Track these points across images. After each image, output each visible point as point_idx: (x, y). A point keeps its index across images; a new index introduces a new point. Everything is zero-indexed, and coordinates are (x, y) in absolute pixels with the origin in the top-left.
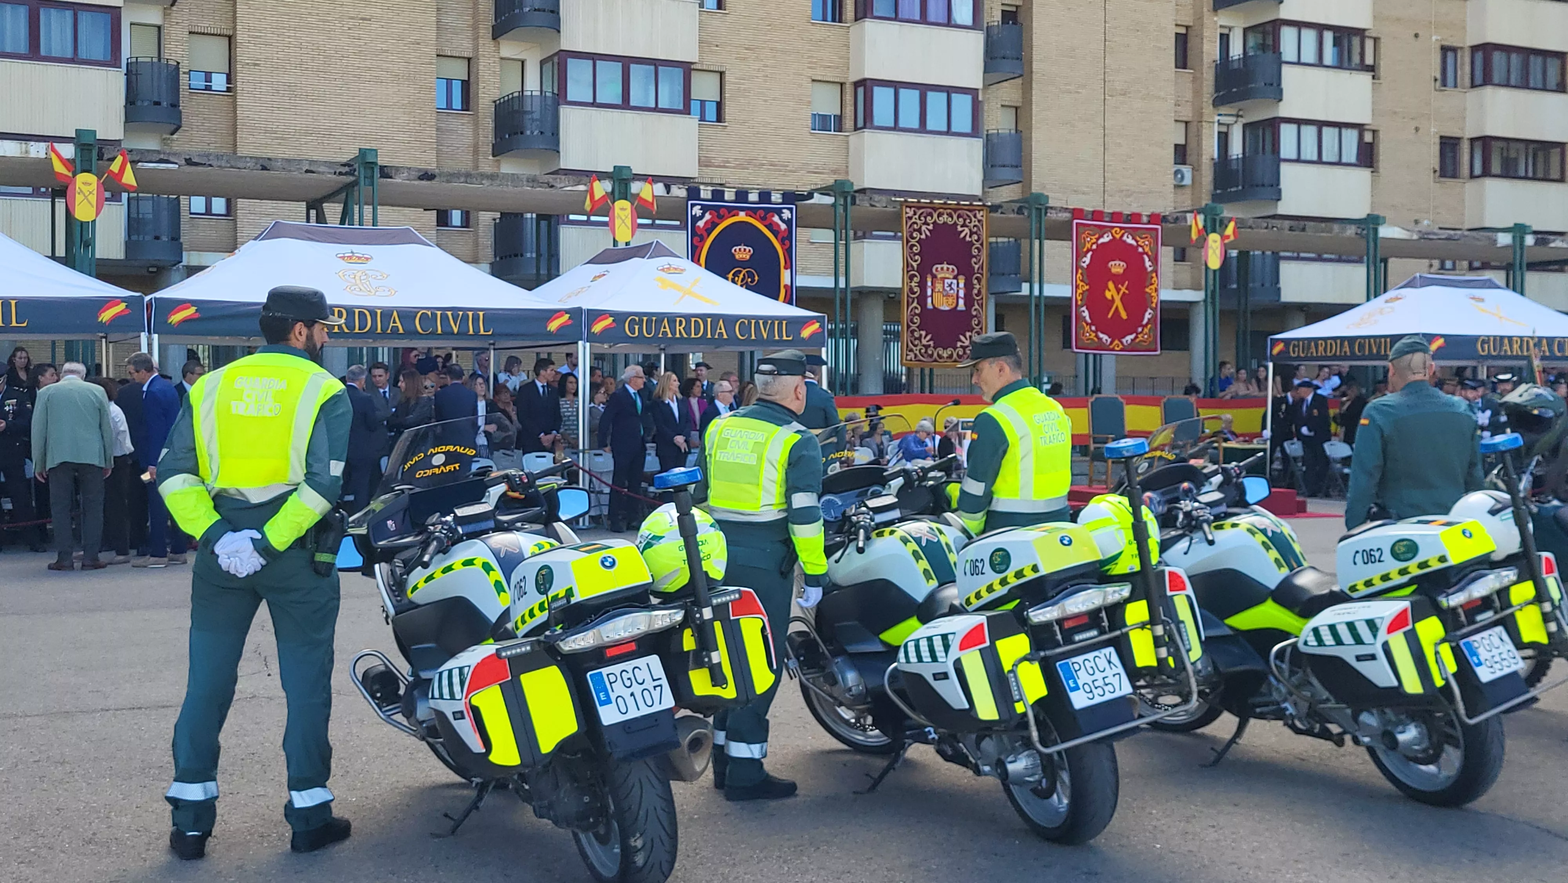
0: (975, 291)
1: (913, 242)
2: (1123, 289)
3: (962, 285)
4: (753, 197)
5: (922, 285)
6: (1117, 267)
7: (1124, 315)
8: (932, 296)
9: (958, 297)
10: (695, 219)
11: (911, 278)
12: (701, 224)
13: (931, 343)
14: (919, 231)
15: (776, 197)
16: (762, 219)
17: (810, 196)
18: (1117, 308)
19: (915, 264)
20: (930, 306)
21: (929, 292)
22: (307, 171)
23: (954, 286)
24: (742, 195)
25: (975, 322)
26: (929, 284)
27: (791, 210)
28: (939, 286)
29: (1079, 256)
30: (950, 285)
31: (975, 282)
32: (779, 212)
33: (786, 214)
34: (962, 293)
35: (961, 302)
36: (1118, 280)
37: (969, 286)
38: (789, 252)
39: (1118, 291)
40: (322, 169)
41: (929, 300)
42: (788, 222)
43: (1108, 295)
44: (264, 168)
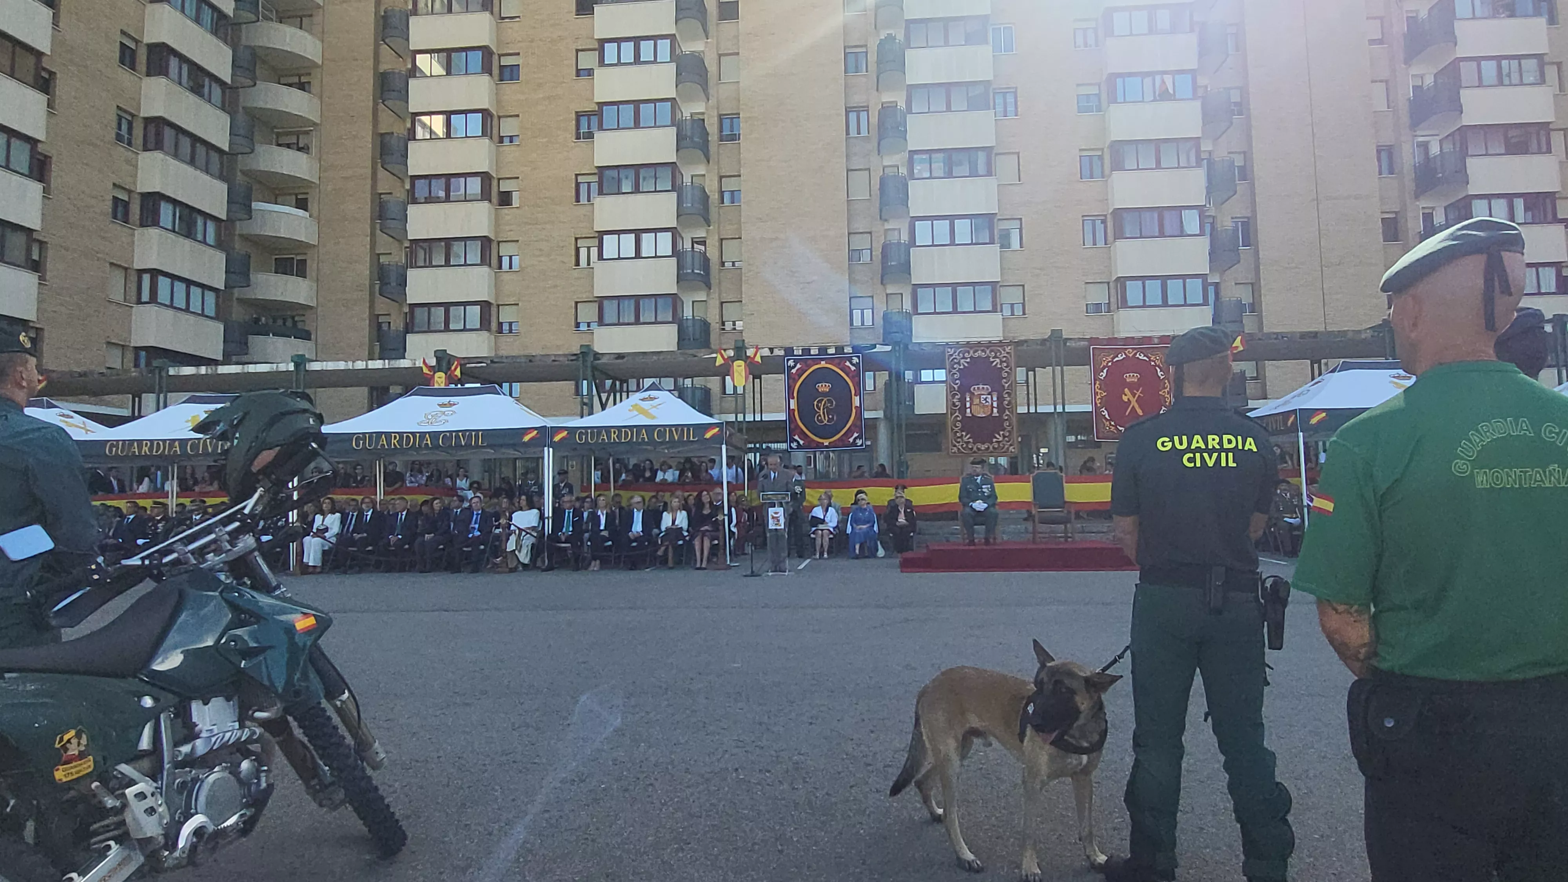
0: (1006, 402)
1: (954, 371)
2: (1138, 393)
3: (995, 399)
4: (832, 351)
5: (963, 400)
6: (1131, 378)
7: (1140, 412)
8: (970, 408)
9: (993, 407)
10: (790, 368)
11: (954, 396)
12: (794, 371)
13: (971, 440)
14: (959, 363)
15: (848, 350)
16: (838, 366)
17: (874, 346)
18: (1133, 407)
19: (956, 387)
20: (968, 414)
21: (968, 405)
22: (554, 361)
23: (989, 400)
24: (823, 350)
25: (1006, 424)
26: (968, 399)
27: (858, 357)
28: (976, 401)
29: (1097, 372)
30: (985, 399)
31: (1006, 396)
32: (850, 360)
33: (855, 360)
34: (995, 404)
35: (995, 410)
36: (1132, 387)
37: (1000, 399)
38: (857, 385)
39: (1134, 395)
40: (561, 359)
41: (968, 410)
42: (857, 365)
43: (1125, 398)
44: (530, 361)
